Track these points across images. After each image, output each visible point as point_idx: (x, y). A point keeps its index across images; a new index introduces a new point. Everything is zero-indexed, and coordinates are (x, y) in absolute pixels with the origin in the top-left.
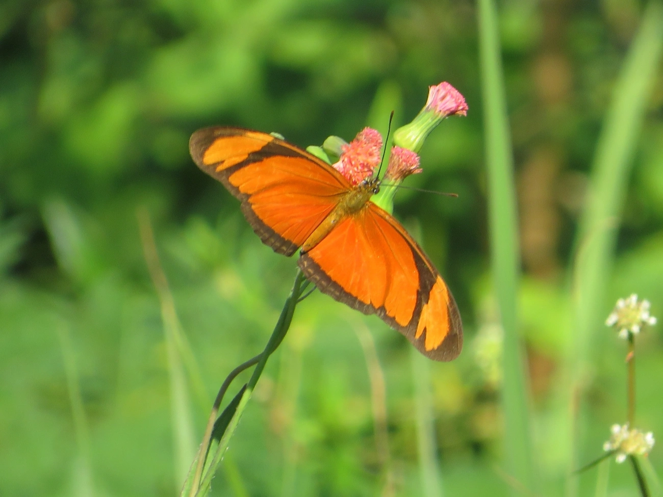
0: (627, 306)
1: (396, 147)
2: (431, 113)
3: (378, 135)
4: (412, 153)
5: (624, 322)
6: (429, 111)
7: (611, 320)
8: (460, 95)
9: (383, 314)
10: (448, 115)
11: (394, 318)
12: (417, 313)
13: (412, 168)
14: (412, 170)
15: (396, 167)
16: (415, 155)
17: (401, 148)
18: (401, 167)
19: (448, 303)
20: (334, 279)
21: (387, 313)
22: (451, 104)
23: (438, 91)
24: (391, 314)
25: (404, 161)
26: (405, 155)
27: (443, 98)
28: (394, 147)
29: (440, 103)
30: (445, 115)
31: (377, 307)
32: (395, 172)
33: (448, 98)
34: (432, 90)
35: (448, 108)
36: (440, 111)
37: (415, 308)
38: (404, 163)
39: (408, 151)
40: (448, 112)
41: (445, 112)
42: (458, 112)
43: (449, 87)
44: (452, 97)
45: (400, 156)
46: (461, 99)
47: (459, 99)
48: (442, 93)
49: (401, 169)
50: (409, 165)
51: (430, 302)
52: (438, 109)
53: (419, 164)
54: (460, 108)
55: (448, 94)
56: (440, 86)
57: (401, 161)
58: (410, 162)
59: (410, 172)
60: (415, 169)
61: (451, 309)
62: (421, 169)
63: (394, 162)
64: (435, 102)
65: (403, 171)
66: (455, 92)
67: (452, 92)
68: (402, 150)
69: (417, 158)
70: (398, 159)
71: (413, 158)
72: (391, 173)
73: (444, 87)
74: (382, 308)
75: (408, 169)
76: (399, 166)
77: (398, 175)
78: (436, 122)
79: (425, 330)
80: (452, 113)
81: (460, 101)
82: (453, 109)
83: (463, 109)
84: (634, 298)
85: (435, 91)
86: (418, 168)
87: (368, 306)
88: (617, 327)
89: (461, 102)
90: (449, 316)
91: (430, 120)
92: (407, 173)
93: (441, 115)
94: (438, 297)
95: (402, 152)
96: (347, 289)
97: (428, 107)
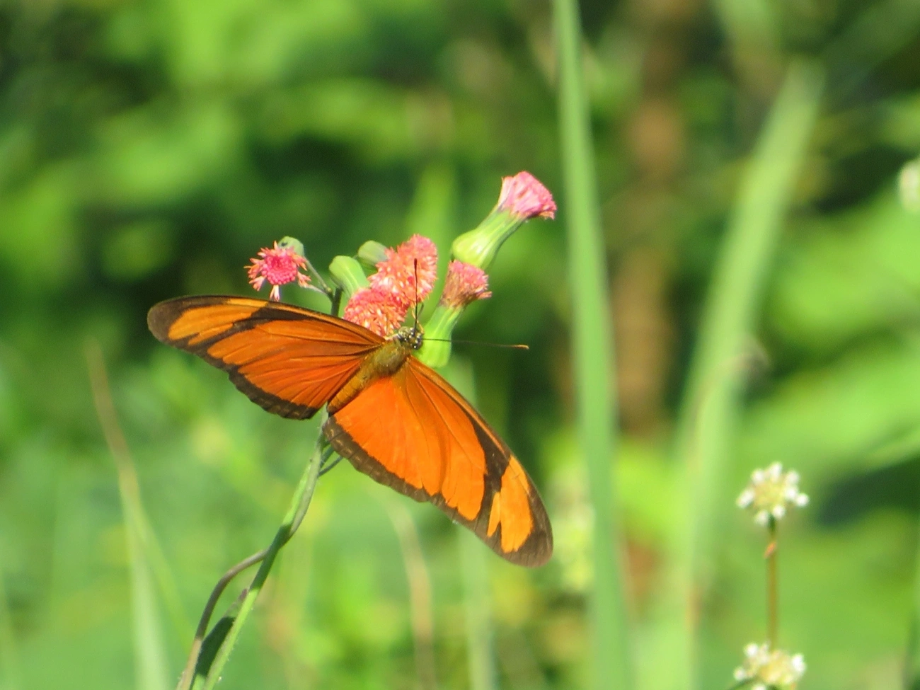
0: (768, 479)
1: (455, 261)
2: (504, 215)
3: (432, 245)
4: (478, 270)
5: (762, 501)
6: (502, 212)
7: (745, 498)
8: (545, 189)
9: (440, 503)
10: (529, 217)
11: (456, 509)
12: (487, 504)
13: (478, 290)
14: (477, 293)
15: (455, 290)
16: (483, 272)
17: (462, 263)
18: (462, 290)
19: (528, 492)
20: (371, 453)
21: (446, 502)
22: (532, 202)
23: (515, 184)
24: (452, 504)
25: (467, 281)
26: (468, 272)
27: (522, 194)
28: (453, 261)
29: (516, 201)
30: (525, 217)
31: (432, 494)
32: (454, 296)
33: (529, 194)
34: (507, 183)
35: (528, 207)
36: (518, 212)
37: (484, 498)
38: (466, 285)
39: (472, 267)
40: (528, 214)
41: (524, 213)
42: (542, 214)
43: (530, 179)
44: (535, 192)
45: (461, 275)
46: (548, 195)
47: (544, 196)
48: (521, 187)
49: (462, 293)
50: (473, 286)
51: (503, 490)
52: (515, 209)
53: (486, 285)
54: (546, 207)
55: (529, 189)
56: (517, 178)
57: (462, 280)
58: (475, 282)
59: (475, 296)
60: (481, 292)
61: (533, 500)
62: (490, 292)
63: (453, 283)
64: (510, 201)
65: (465, 295)
66: (539, 186)
67: (534, 185)
68: (464, 265)
69: (484, 277)
70: (457, 278)
71: (479, 277)
72: (449, 297)
73: (524, 178)
74: (439, 496)
75: (471, 292)
76: (460, 287)
77: (458, 300)
78: (513, 227)
79: (499, 526)
80: (535, 215)
81: (545, 198)
82: (536, 209)
83: (549, 210)
84: (776, 468)
85: (511, 185)
86: (485, 291)
87: (420, 490)
88: (752, 508)
89: (547, 200)
90: (531, 508)
91: (503, 225)
92: (470, 298)
93: (519, 218)
94: (514, 483)
95: (463, 267)
96: (390, 469)
97: (501, 207)
